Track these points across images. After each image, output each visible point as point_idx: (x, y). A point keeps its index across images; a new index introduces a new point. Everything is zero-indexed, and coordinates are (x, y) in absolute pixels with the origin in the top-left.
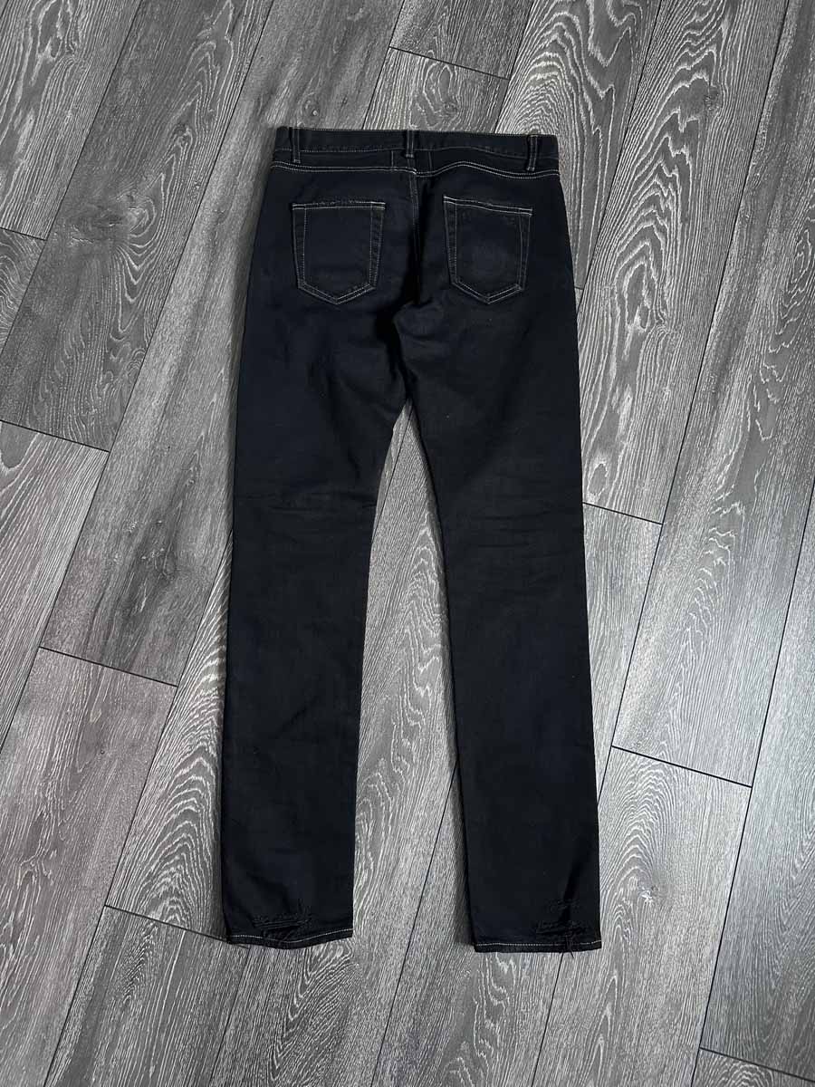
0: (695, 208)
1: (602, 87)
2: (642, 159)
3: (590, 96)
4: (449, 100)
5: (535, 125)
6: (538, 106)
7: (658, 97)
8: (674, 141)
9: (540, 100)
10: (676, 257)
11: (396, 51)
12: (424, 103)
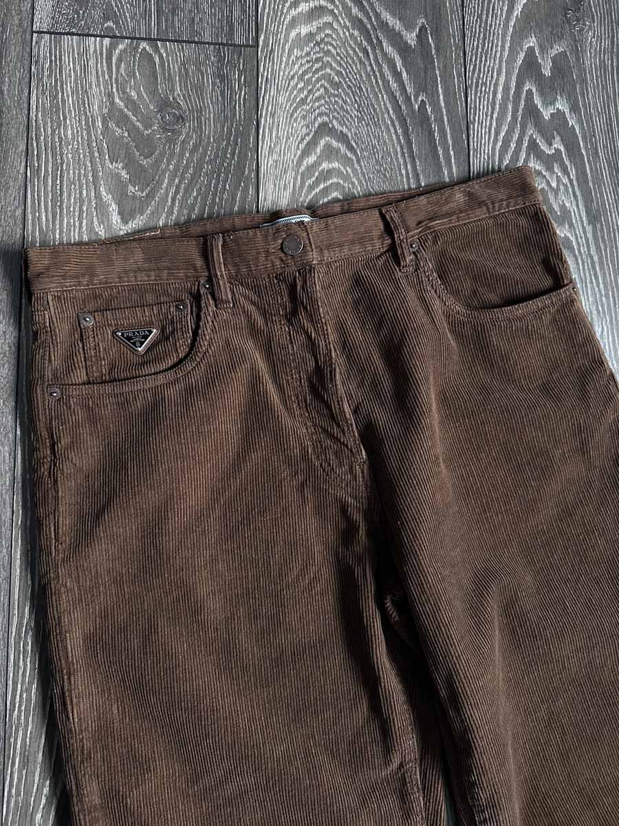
0: (601, 194)
1: (409, 26)
2: (503, 134)
3: (393, 46)
4: (164, 105)
5: (320, 115)
6: (318, 80)
7: (496, 24)
8: (542, 93)
9: (317, 71)
10: (598, 286)
11: (47, 37)
12: (123, 120)
